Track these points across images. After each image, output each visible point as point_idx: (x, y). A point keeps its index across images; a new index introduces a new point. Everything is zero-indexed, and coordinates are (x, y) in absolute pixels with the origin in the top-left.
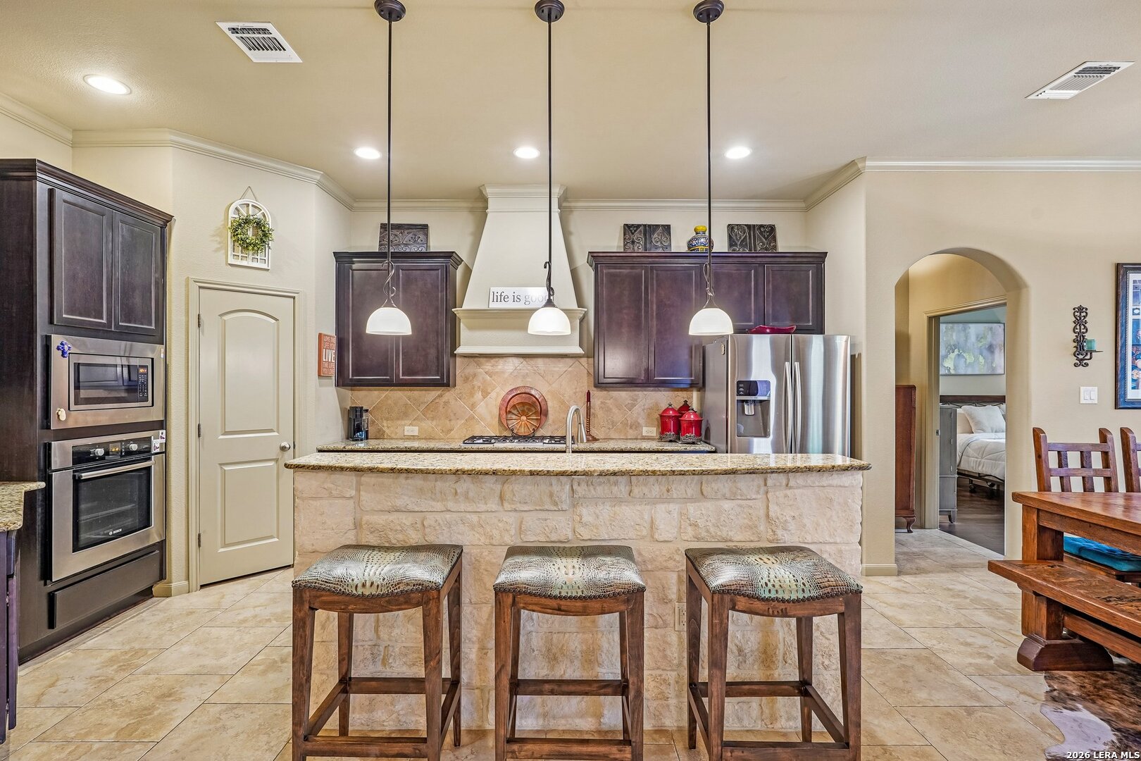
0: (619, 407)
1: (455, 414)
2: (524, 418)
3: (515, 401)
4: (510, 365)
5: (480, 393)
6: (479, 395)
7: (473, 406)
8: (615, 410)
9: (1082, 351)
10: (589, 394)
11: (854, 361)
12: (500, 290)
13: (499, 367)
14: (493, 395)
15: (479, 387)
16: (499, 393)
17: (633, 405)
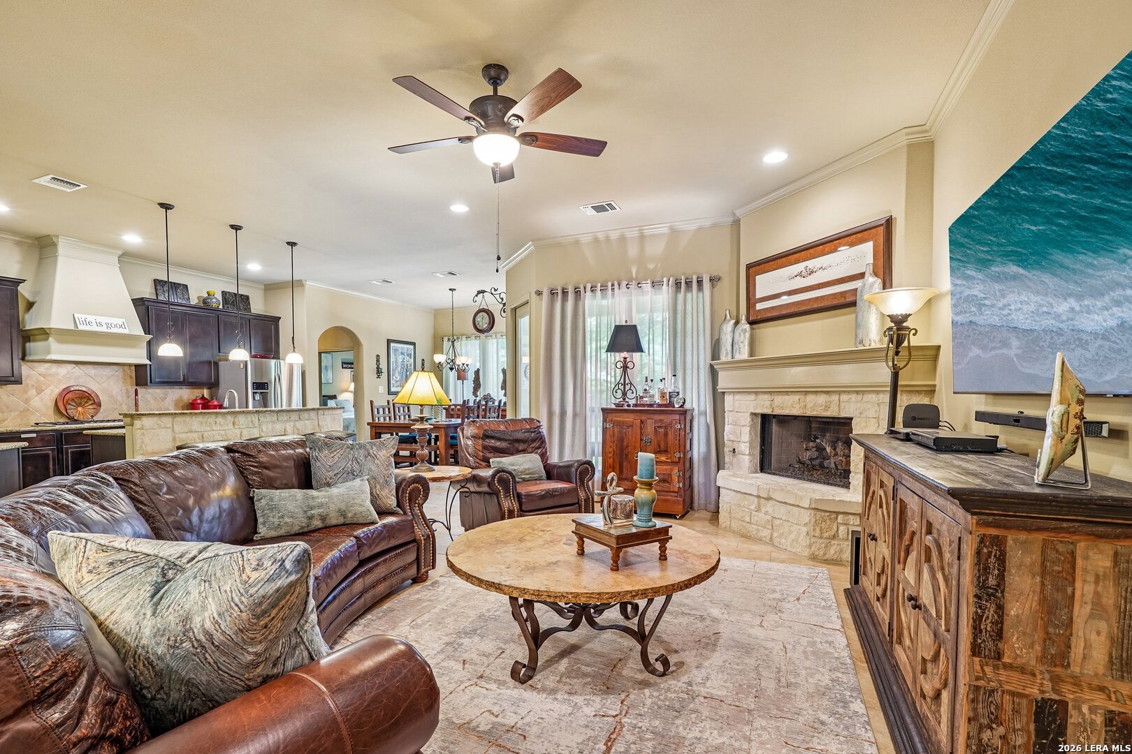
0: (155, 399)
1: (8, 407)
2: (80, 409)
3: (69, 396)
4: (63, 370)
5: (34, 391)
6: (34, 392)
7: (27, 401)
8: (152, 401)
9: (379, 372)
10: (136, 390)
11: (303, 374)
12: (84, 316)
13: (53, 370)
14: (48, 391)
15: (33, 386)
16: (52, 392)
17: (165, 398)
